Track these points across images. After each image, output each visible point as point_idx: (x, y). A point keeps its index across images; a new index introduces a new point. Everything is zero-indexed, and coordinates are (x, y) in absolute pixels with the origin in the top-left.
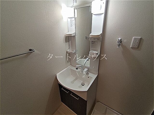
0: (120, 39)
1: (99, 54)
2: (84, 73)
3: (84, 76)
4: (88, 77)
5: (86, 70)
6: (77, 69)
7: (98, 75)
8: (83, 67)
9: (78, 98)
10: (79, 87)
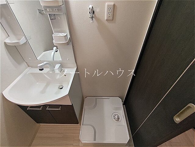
0: (91, 6)
1: (69, 37)
2: (57, 71)
3: (58, 77)
4: (65, 75)
5: (57, 66)
6: (41, 70)
7: (77, 67)
8: (52, 64)
9: (60, 108)
10: (57, 93)
